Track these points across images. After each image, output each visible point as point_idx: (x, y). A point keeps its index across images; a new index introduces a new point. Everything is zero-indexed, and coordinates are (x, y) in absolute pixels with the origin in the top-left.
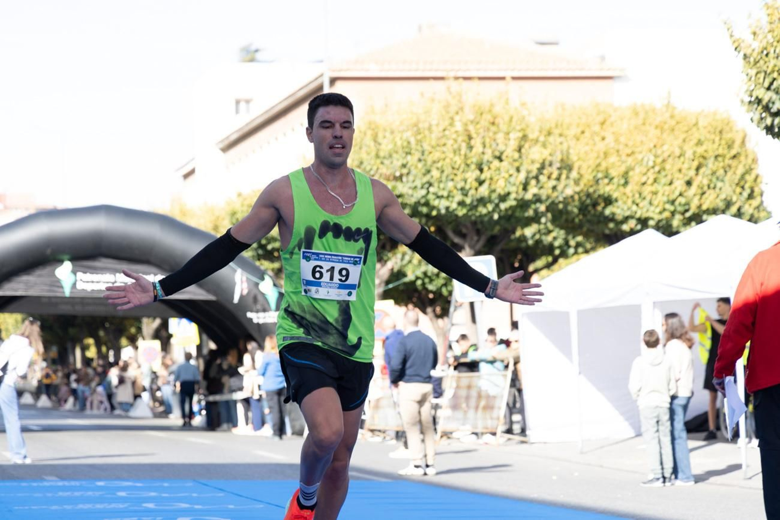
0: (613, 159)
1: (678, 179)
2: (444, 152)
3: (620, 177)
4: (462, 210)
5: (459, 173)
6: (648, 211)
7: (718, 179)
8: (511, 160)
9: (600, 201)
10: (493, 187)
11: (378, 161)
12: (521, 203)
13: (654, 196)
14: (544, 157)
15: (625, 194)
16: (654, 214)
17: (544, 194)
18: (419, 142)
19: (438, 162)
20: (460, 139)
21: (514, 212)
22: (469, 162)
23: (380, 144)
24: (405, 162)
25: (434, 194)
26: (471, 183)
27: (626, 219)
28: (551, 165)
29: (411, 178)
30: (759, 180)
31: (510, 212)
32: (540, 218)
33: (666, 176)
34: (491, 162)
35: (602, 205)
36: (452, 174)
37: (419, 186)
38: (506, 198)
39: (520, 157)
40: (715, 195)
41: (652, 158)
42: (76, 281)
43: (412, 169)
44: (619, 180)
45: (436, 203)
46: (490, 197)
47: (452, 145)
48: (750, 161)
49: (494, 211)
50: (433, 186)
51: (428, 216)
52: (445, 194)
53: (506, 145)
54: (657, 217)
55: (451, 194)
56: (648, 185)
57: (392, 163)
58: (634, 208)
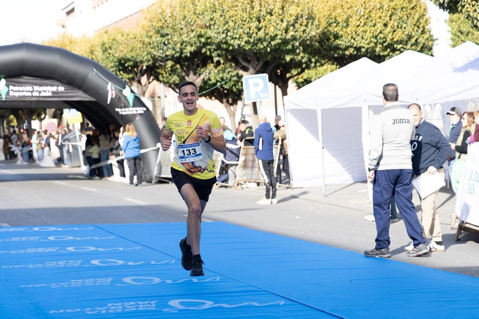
0: (339, 11)
1: (379, 22)
2: (236, 11)
3: (344, 22)
4: (248, 46)
5: (246, 23)
6: (360, 43)
7: (403, 21)
8: (277, 14)
9: (331, 37)
10: (267, 31)
11: (195, 16)
12: (284, 41)
13: (365, 34)
14: (298, 12)
15: (346, 32)
16: (364, 44)
17: (298, 34)
18: (221, 4)
19: (233, 17)
20: (246, 2)
21: (279, 46)
22: (252, 16)
23: (196, 6)
24: (212, 17)
25: (230, 36)
26: (254, 29)
27: (347, 48)
28: (302, 17)
29: (216, 27)
30: (428, 22)
31: (277, 47)
32: (296, 50)
33: (372, 20)
34: (266, 17)
35: (333, 39)
36: (241, 24)
37: (221, 32)
38: (275, 38)
39: (283, 12)
40: (402, 32)
41: (363, 10)
42: (9, 90)
43: (216, 21)
44: (342, 24)
45: (232, 42)
46: (265, 38)
47: (241, 6)
48: (423, 11)
49: (267, 46)
50: (230, 32)
51: (227, 50)
52: (238, 37)
53: (274, 5)
54: (366, 46)
55: (241, 36)
56: (361, 27)
57: (204, 17)
58: (352, 41)
